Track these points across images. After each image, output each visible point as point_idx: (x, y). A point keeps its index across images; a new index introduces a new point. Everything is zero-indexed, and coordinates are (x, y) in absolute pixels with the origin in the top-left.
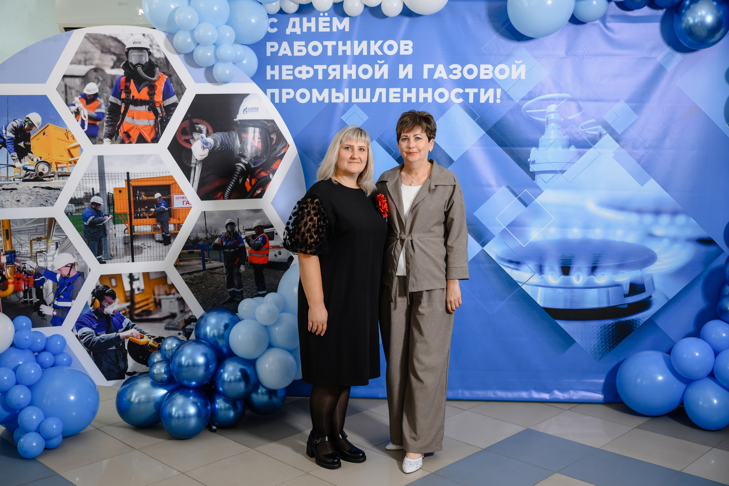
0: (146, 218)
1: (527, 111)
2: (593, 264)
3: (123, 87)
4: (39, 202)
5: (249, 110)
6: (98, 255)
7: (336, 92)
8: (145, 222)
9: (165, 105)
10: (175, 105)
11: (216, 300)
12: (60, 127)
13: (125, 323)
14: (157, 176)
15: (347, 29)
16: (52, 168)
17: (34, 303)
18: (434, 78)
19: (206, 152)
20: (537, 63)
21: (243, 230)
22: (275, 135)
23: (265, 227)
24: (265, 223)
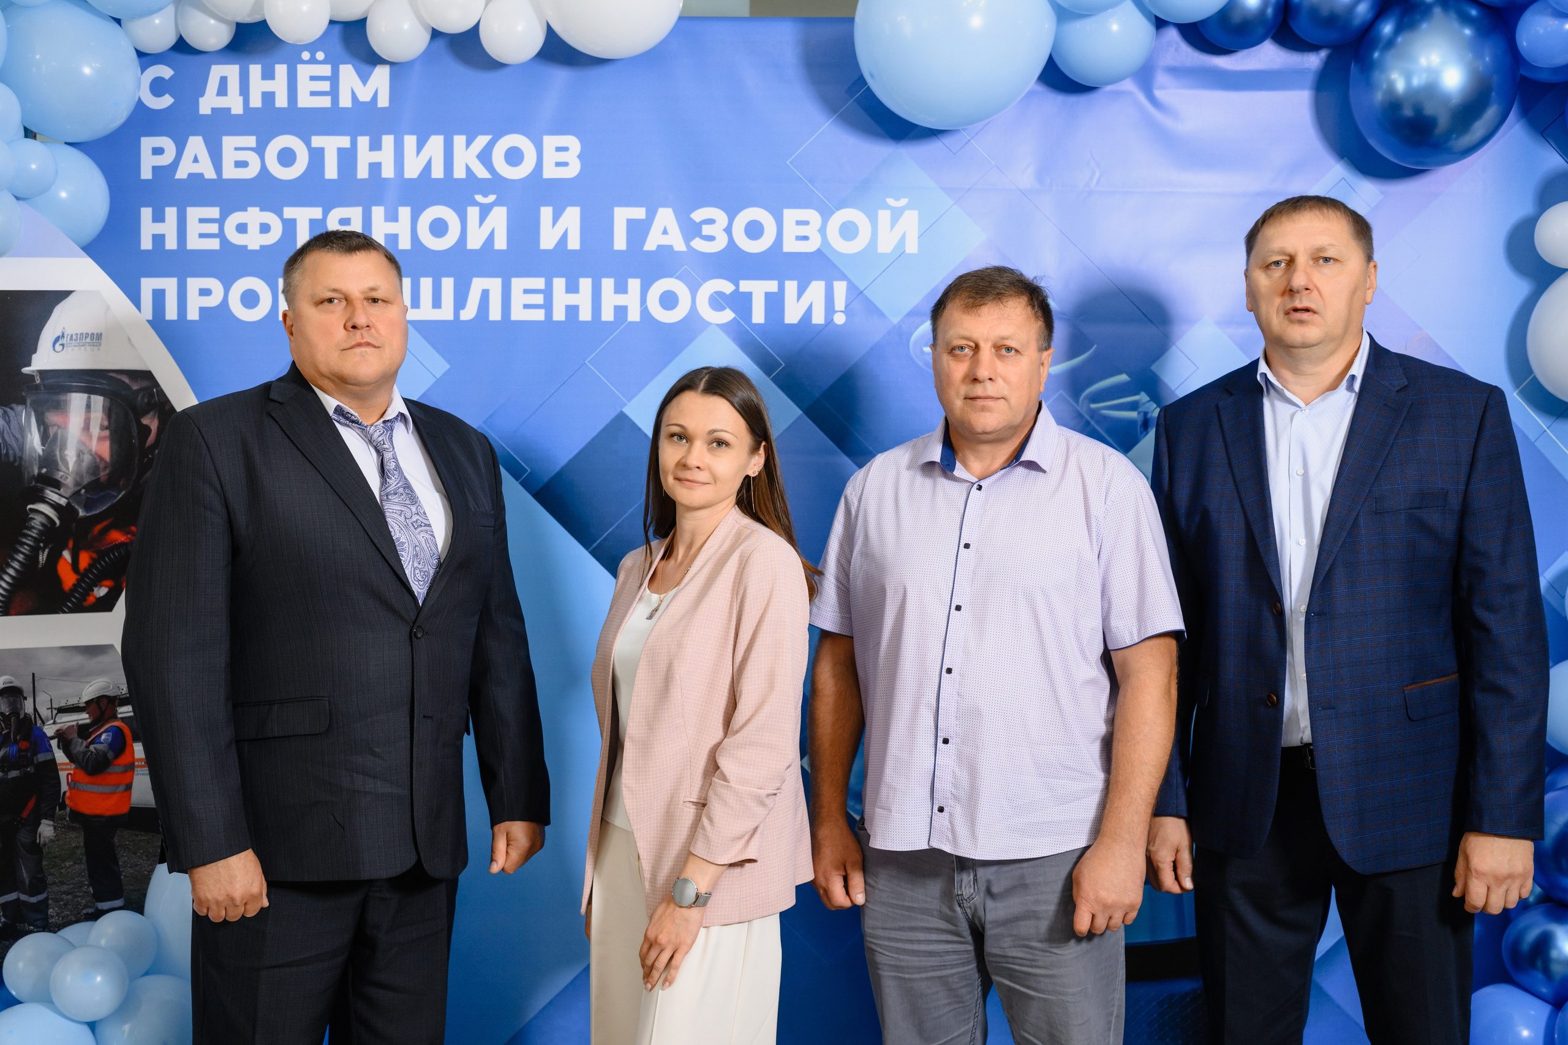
5: (71, 339)
15: (383, 102)
18: (646, 248)
20: (953, 205)
21: (50, 710)
22: (154, 416)
23: (120, 699)
24: (121, 687)
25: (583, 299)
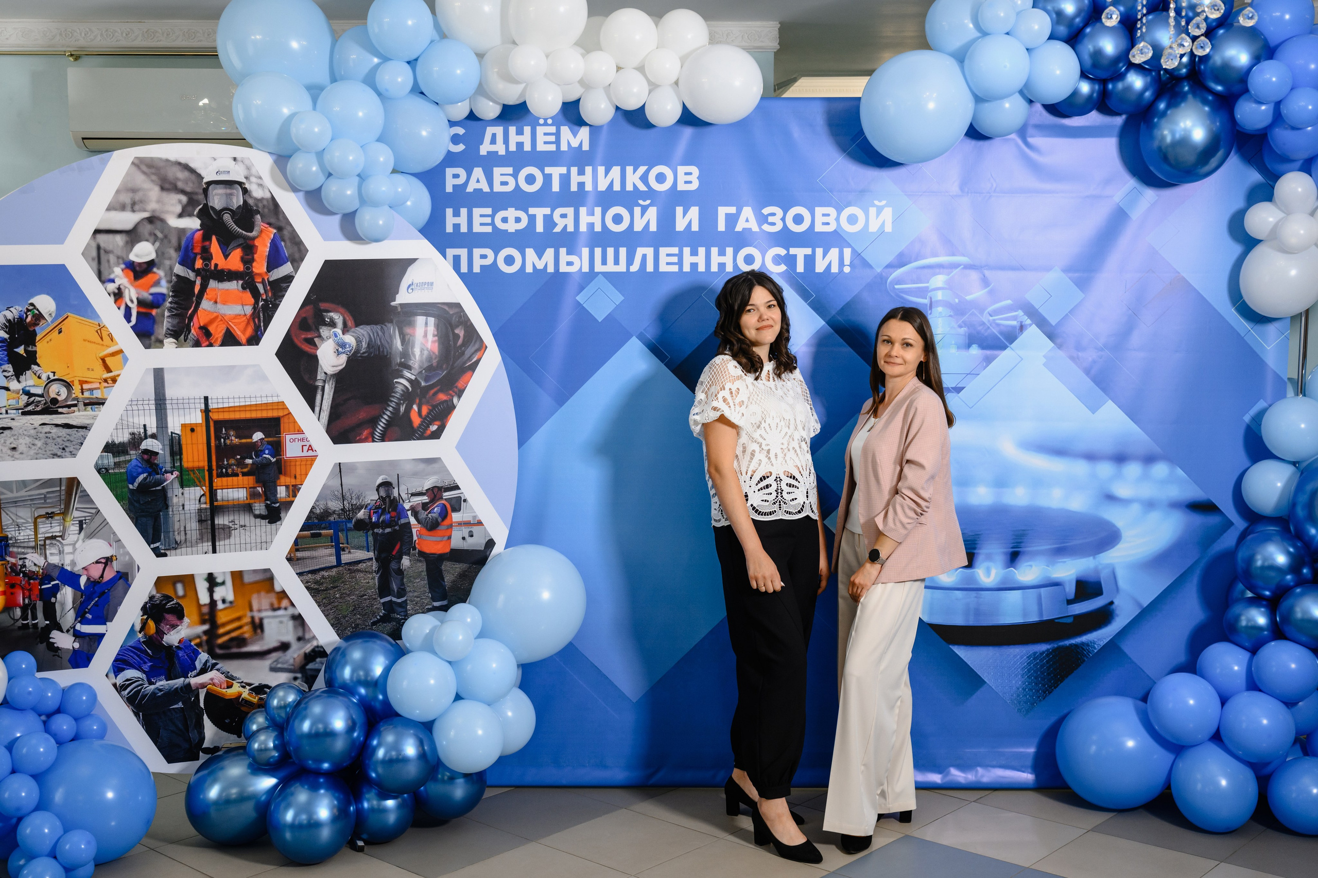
0: (236, 475)
1: (896, 287)
2: (1012, 548)
3: (198, 250)
4: (50, 451)
5: (417, 286)
6: (153, 543)
7: (568, 253)
8: (235, 483)
9: (271, 279)
10: (288, 279)
11: (359, 619)
12: (88, 320)
13: (200, 660)
14: (258, 403)
15: (586, 147)
16: (73, 392)
17: (40, 629)
18: (737, 230)
19: (342, 360)
20: (912, 204)
21: (407, 495)
22: (462, 329)
23: (445, 488)
24: (445, 481)
25: (700, 259)
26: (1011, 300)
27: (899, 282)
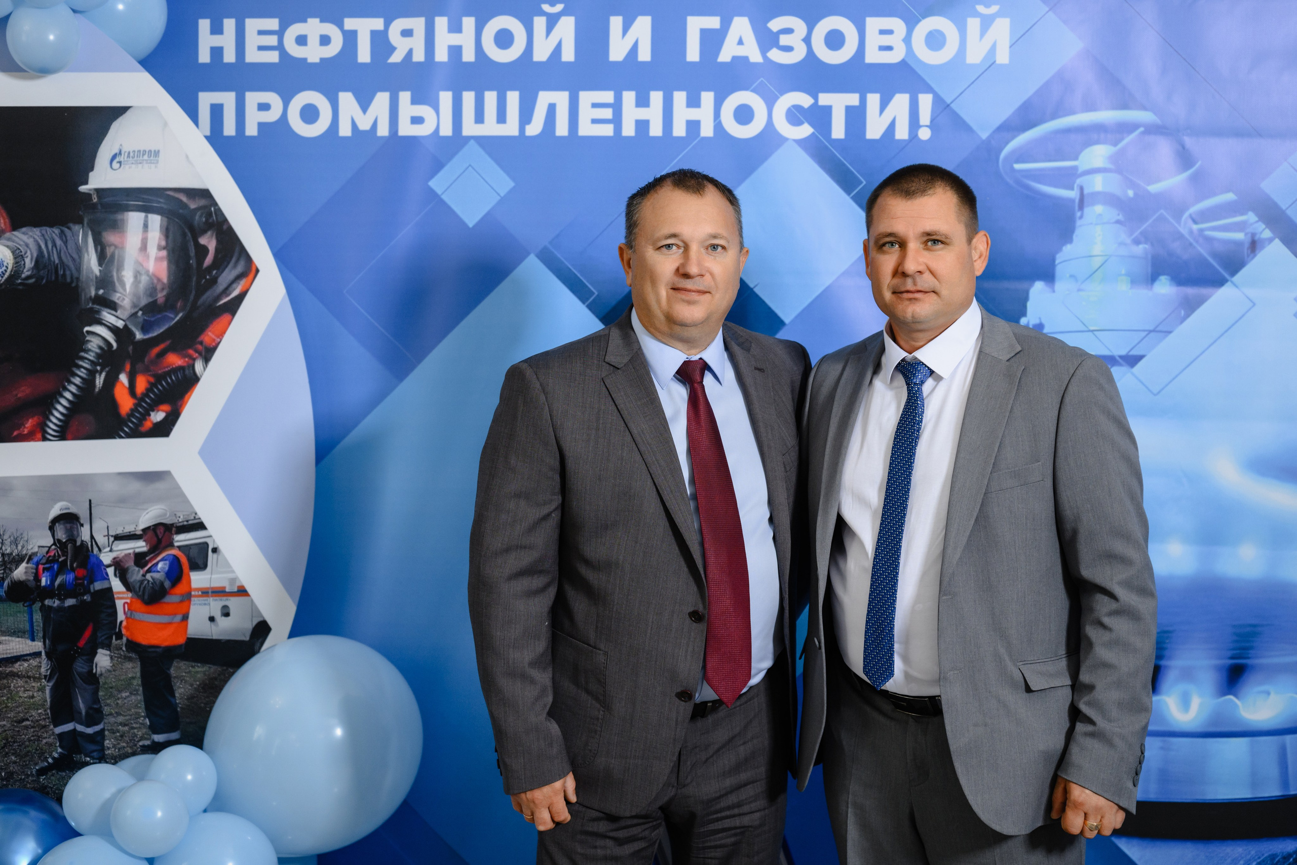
1: (1017, 166)
2: (1232, 658)
5: (129, 156)
7: (414, 101)
11: (15, 762)
18: (720, 59)
20: (1047, 12)
21: (107, 537)
22: (212, 236)
23: (177, 527)
24: (178, 514)
25: (654, 114)
26: (1233, 192)
27: (1022, 156)
